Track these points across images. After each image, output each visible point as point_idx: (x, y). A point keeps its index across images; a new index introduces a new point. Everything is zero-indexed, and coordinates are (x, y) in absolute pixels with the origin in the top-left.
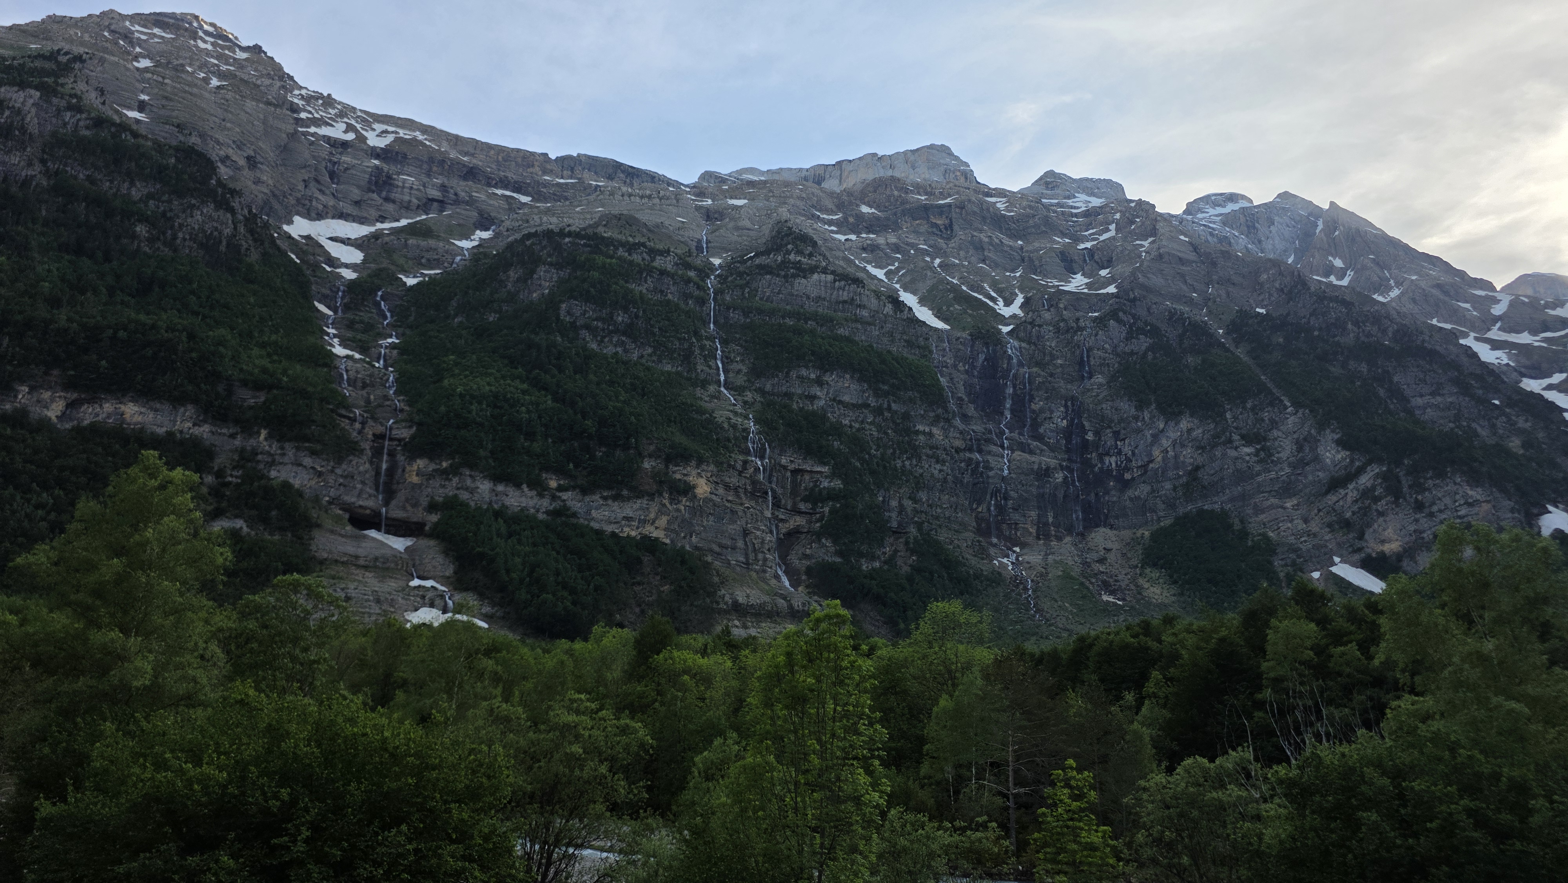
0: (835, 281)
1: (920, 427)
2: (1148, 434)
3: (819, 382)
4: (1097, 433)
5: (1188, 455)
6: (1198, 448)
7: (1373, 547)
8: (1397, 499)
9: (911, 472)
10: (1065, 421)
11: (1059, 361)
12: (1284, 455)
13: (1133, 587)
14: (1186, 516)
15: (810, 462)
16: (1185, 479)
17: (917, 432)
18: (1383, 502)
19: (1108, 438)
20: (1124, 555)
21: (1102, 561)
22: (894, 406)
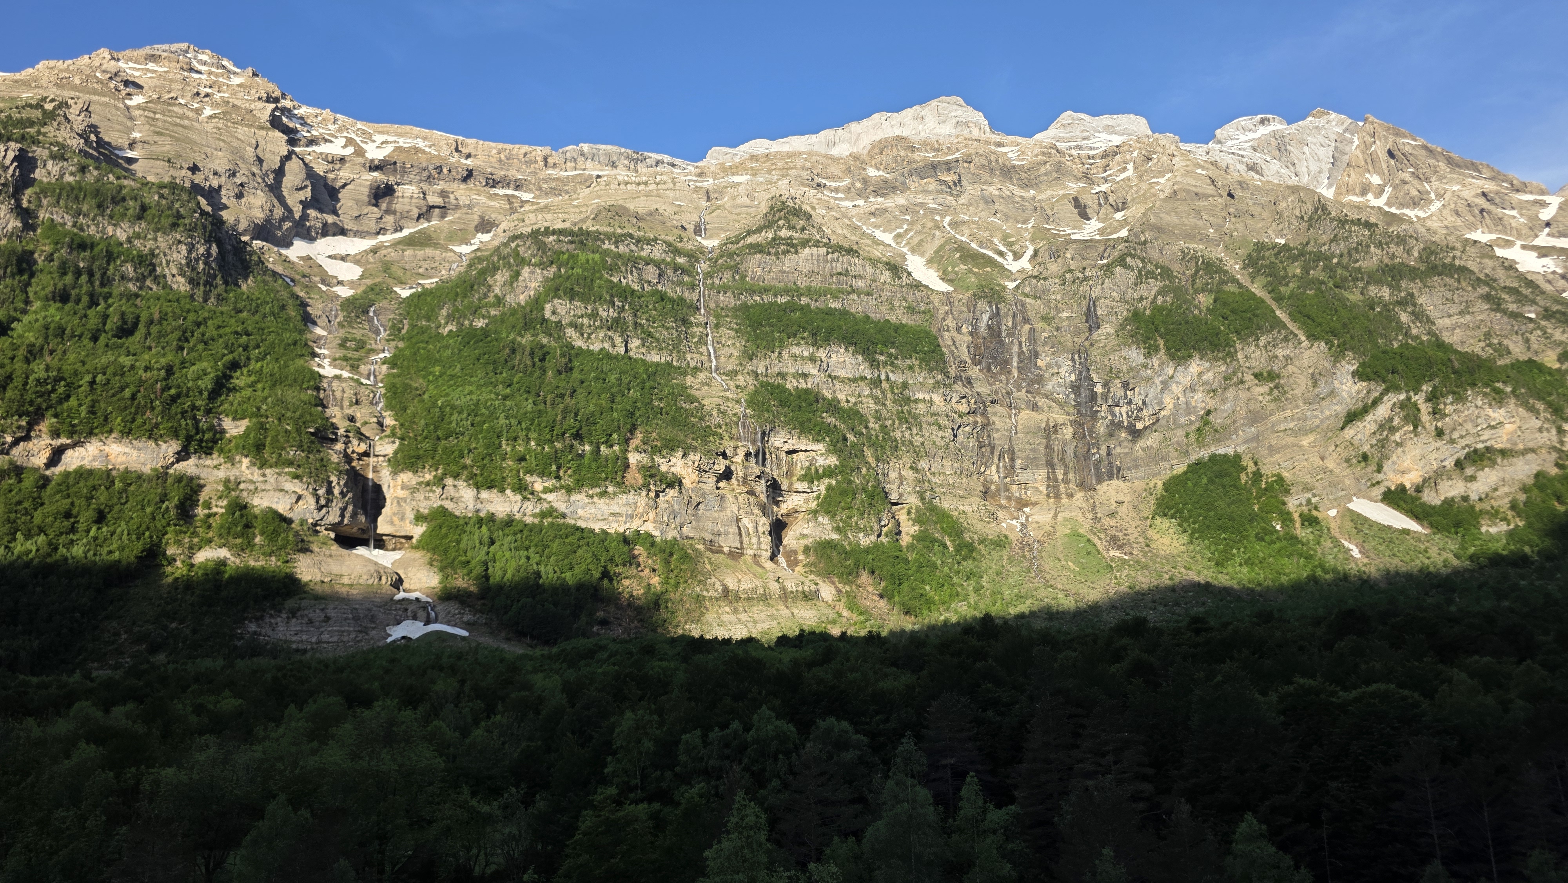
0: (828, 253)
1: (920, 396)
2: (1157, 381)
3: (812, 359)
4: (1106, 385)
5: (1200, 400)
6: (1209, 392)
7: (1391, 479)
8: (1416, 427)
9: (911, 442)
10: (1073, 375)
11: (1065, 314)
12: (1298, 392)
13: (1141, 540)
14: (1198, 463)
15: (806, 441)
16: (1197, 425)
17: (916, 401)
18: (1402, 432)
19: (1117, 389)
20: (1135, 507)
21: (1112, 515)
22: (892, 377)
